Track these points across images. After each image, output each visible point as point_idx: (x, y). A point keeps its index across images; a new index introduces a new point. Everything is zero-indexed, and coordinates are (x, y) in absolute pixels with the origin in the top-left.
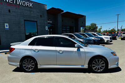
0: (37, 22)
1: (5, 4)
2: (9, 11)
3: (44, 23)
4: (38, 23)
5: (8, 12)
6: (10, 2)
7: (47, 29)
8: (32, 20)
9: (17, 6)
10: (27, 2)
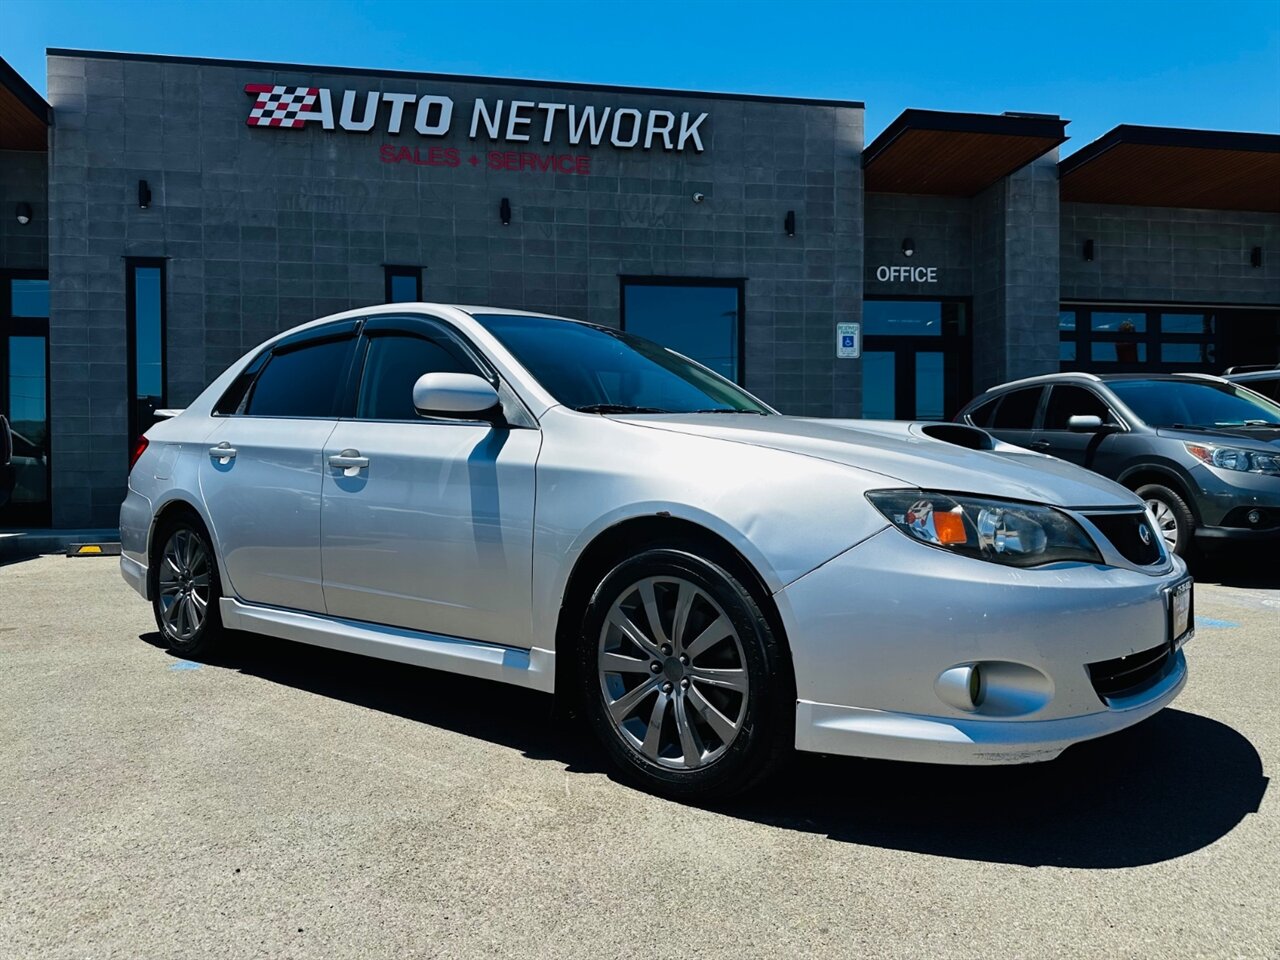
0: (739, 283)
1: (474, 161)
2: (505, 211)
3: (826, 289)
4: (750, 293)
5: (492, 216)
6: (510, 135)
7: (854, 352)
8: (697, 266)
9: (567, 164)
10: (653, 114)
